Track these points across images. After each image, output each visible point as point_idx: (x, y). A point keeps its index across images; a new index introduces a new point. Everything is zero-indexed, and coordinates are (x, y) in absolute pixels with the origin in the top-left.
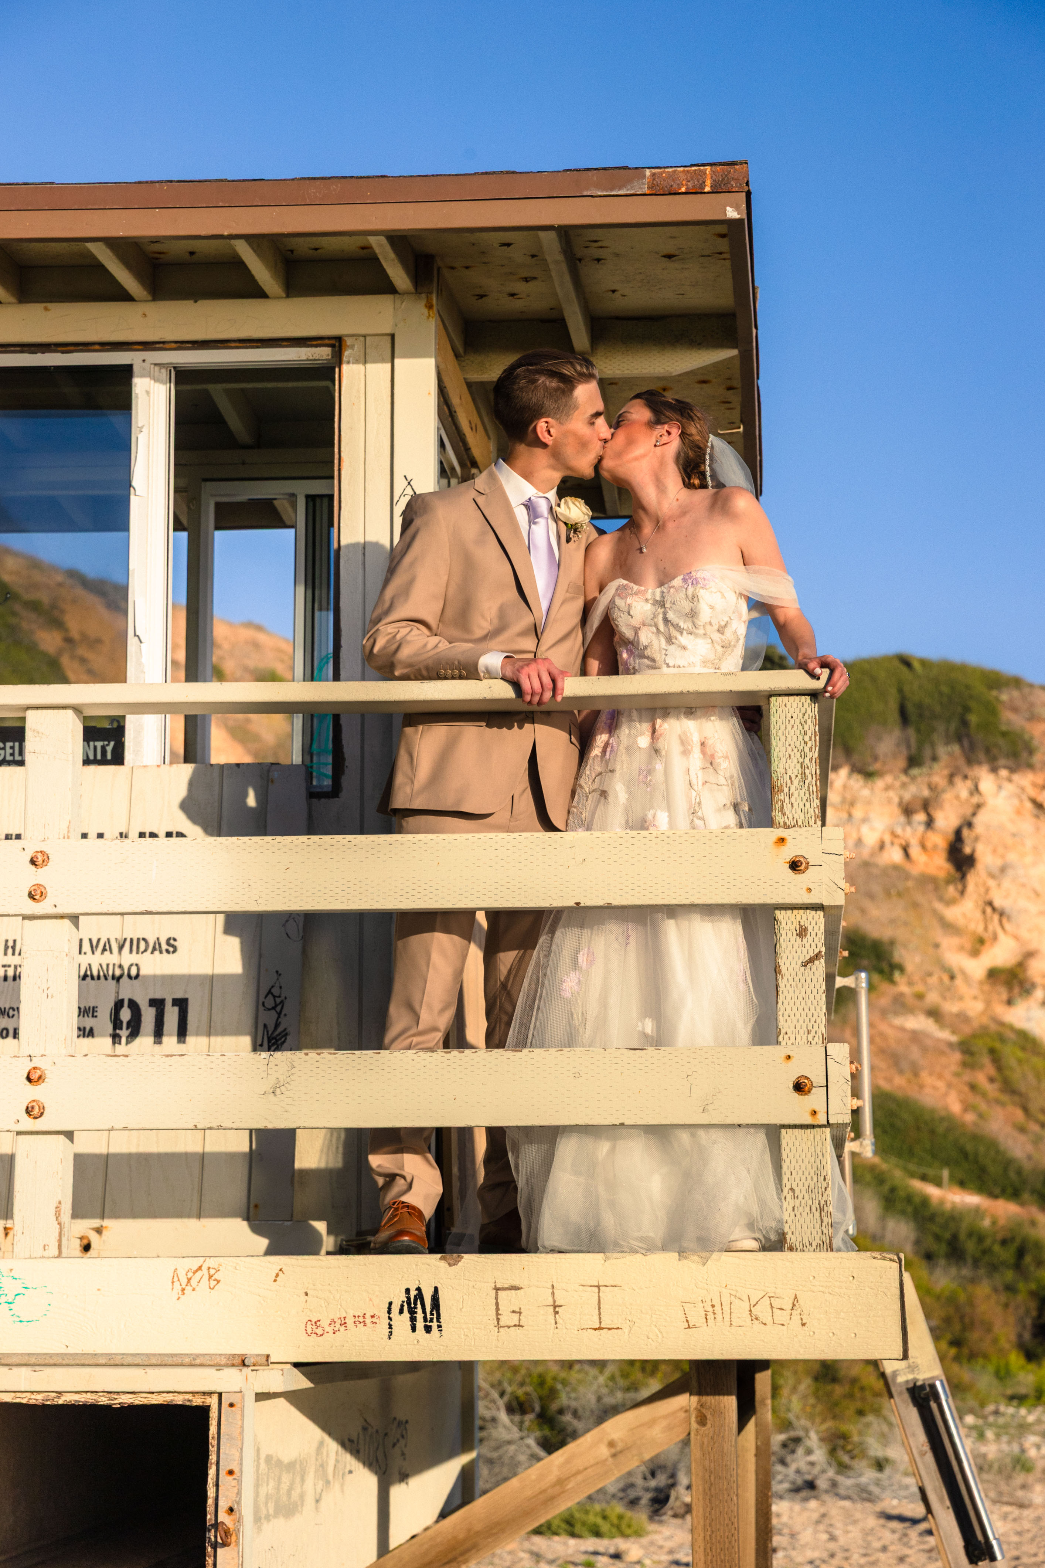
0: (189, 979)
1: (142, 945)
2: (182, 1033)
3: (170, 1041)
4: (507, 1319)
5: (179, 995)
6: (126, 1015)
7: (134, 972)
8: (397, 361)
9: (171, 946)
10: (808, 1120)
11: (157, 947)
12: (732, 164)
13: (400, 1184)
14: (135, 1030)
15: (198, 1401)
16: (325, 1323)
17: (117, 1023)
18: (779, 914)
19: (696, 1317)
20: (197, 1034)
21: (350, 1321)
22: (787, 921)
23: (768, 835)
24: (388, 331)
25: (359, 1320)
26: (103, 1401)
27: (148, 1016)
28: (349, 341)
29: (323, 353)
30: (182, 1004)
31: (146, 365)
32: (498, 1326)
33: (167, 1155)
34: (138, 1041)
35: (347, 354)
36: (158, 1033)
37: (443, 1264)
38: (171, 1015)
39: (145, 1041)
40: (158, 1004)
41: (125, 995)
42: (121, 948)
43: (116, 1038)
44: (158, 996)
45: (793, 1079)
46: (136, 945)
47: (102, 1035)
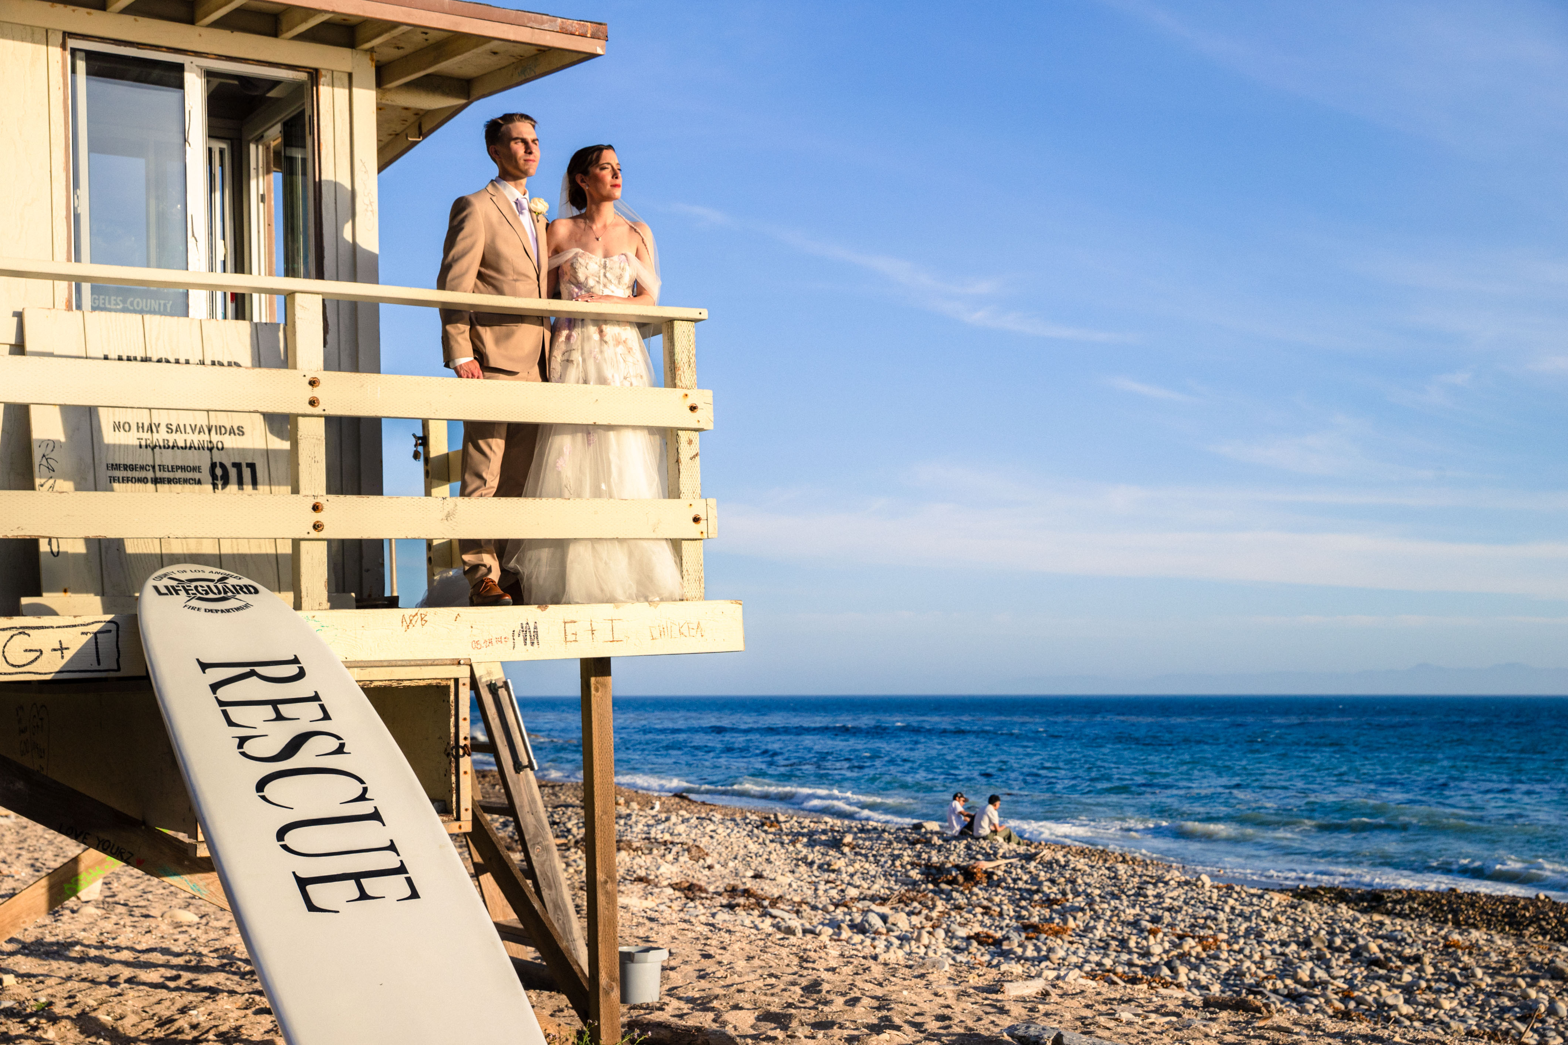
0: (254, 451)
1: (223, 430)
2: (255, 483)
3: (248, 488)
4: (570, 637)
5: (250, 461)
6: (219, 472)
7: (220, 446)
8: (355, 90)
9: (241, 431)
10: (699, 537)
11: (232, 432)
12: (600, 24)
13: (483, 570)
14: (226, 482)
15: (444, 683)
16: (481, 642)
17: (214, 476)
18: (680, 433)
19: (656, 634)
20: (263, 484)
21: (494, 641)
22: (684, 436)
23: (678, 392)
24: (349, 70)
25: (499, 640)
26: (395, 684)
27: (233, 472)
28: (323, 72)
29: (302, 76)
30: (252, 466)
31: (194, 65)
32: (566, 641)
33: (256, 555)
34: (229, 487)
35: (322, 80)
36: (240, 483)
37: (539, 610)
38: (247, 473)
39: (233, 488)
40: (237, 466)
41: (217, 459)
42: (210, 431)
43: (215, 486)
44: (237, 461)
45: (693, 516)
46: (220, 429)
47: (207, 483)
